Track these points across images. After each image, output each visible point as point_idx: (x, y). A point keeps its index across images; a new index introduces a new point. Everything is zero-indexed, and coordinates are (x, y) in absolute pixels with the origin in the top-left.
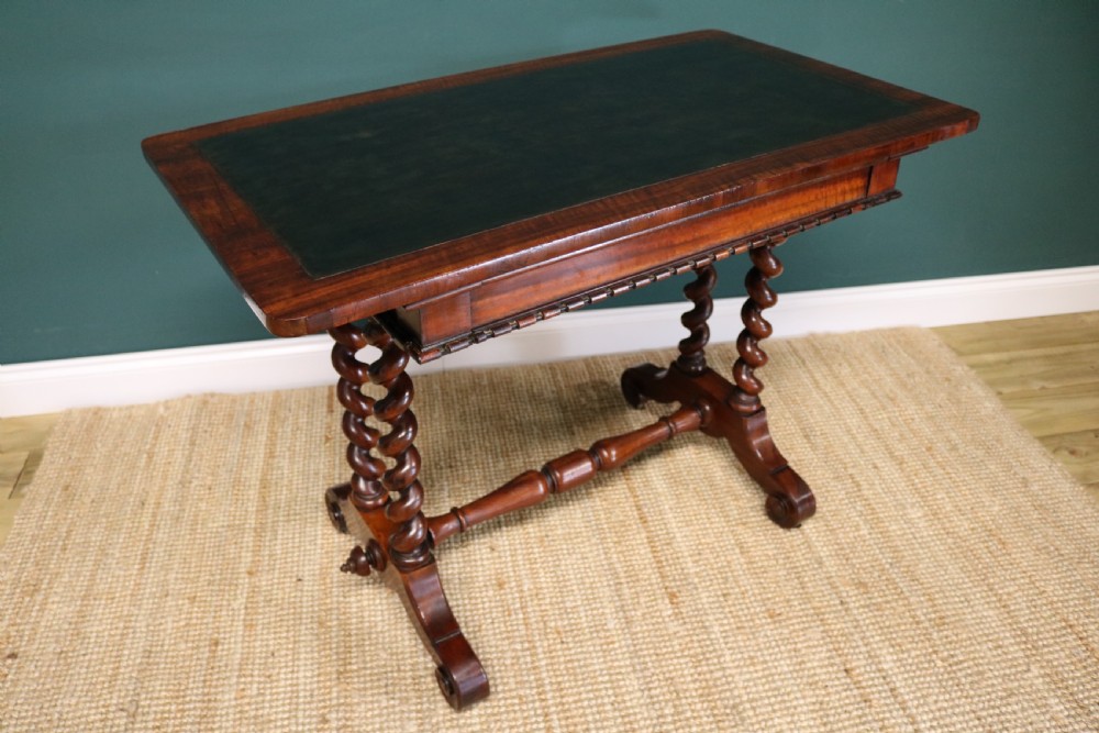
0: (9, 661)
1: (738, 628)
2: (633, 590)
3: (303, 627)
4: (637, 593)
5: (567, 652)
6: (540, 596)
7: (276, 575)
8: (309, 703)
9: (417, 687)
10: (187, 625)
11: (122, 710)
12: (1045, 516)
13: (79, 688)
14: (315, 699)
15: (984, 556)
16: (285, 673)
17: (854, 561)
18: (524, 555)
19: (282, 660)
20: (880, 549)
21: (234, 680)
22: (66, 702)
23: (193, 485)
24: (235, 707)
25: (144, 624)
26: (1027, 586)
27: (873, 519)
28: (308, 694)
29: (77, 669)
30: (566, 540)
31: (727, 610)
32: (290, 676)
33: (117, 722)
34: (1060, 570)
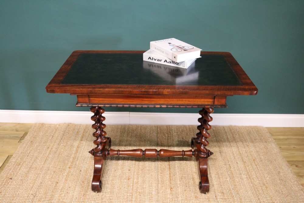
0: (10, 180)
1: (186, 199)
2: (162, 185)
3: (79, 182)
4: (162, 186)
5: (140, 198)
6: (138, 183)
7: (75, 169)
8: (75, 200)
9: (102, 200)
10: (52, 178)
11: (32, 195)
12: (282, 182)
13: (24, 188)
14: (77, 199)
15: (260, 190)
16: (72, 192)
17: (223, 187)
18: (137, 173)
19: (72, 189)
20: (231, 184)
21: (59, 192)
22: (20, 191)
23: (61, 145)
24: (58, 198)
25: (42, 176)
26: (269, 200)
27: (231, 177)
28: (76, 198)
29: (25, 184)
30: (148, 170)
31: (185, 194)
32: (72, 193)
33: (30, 197)
34: (281, 197)
